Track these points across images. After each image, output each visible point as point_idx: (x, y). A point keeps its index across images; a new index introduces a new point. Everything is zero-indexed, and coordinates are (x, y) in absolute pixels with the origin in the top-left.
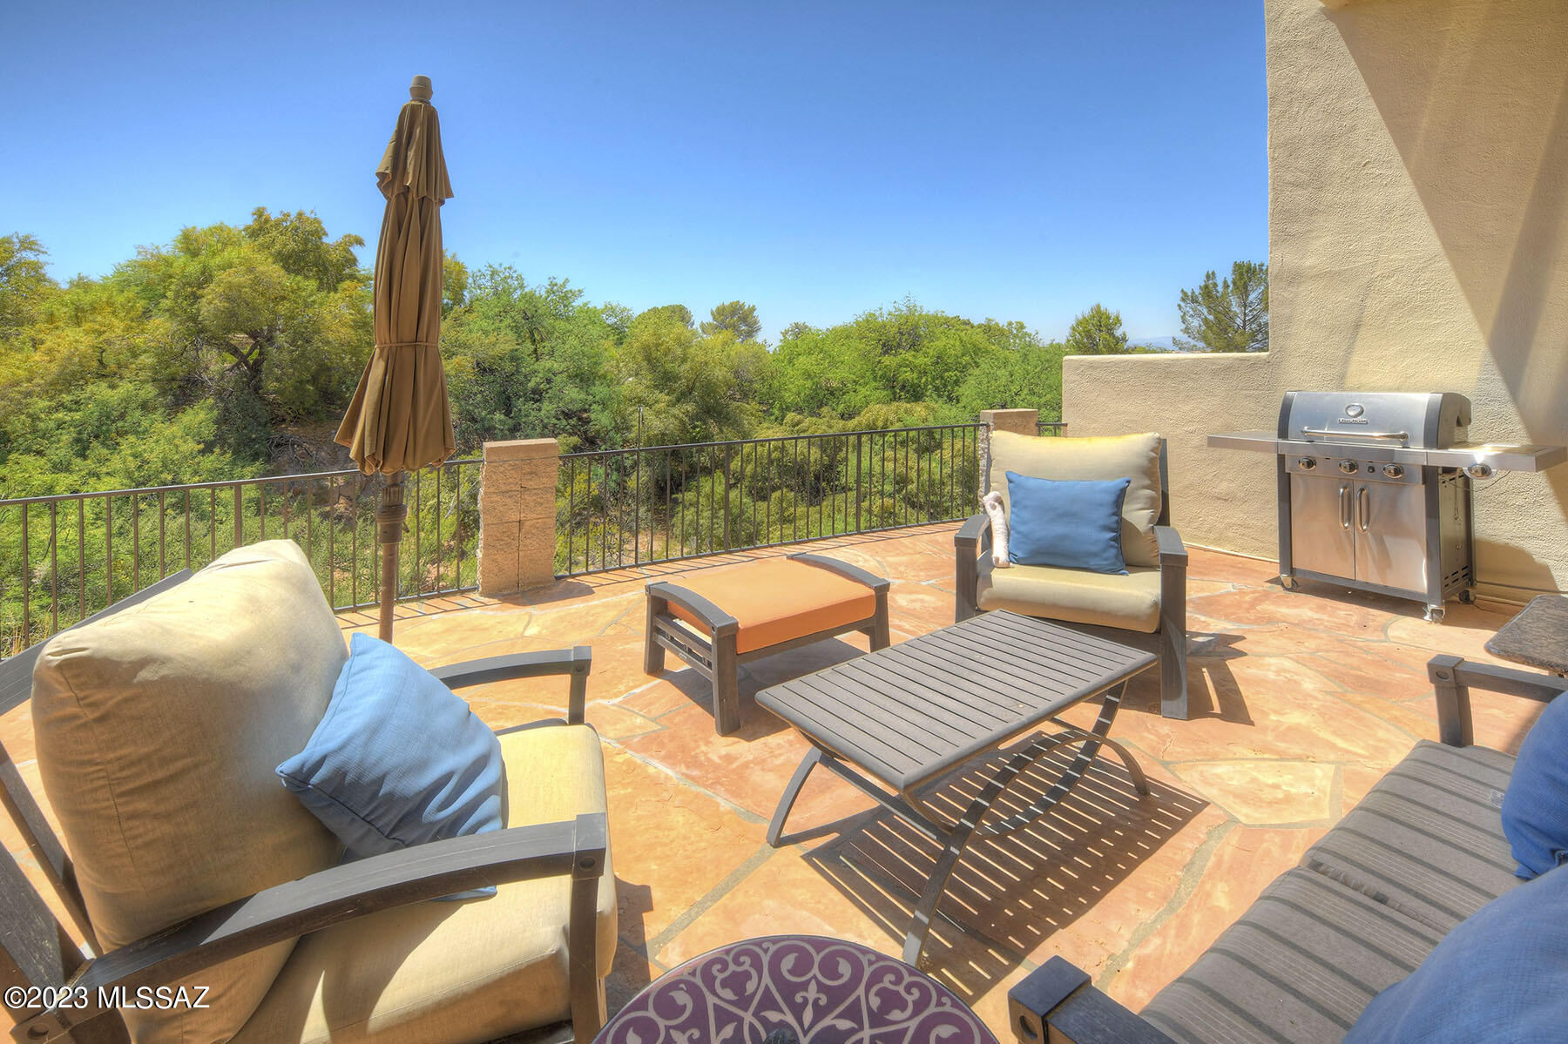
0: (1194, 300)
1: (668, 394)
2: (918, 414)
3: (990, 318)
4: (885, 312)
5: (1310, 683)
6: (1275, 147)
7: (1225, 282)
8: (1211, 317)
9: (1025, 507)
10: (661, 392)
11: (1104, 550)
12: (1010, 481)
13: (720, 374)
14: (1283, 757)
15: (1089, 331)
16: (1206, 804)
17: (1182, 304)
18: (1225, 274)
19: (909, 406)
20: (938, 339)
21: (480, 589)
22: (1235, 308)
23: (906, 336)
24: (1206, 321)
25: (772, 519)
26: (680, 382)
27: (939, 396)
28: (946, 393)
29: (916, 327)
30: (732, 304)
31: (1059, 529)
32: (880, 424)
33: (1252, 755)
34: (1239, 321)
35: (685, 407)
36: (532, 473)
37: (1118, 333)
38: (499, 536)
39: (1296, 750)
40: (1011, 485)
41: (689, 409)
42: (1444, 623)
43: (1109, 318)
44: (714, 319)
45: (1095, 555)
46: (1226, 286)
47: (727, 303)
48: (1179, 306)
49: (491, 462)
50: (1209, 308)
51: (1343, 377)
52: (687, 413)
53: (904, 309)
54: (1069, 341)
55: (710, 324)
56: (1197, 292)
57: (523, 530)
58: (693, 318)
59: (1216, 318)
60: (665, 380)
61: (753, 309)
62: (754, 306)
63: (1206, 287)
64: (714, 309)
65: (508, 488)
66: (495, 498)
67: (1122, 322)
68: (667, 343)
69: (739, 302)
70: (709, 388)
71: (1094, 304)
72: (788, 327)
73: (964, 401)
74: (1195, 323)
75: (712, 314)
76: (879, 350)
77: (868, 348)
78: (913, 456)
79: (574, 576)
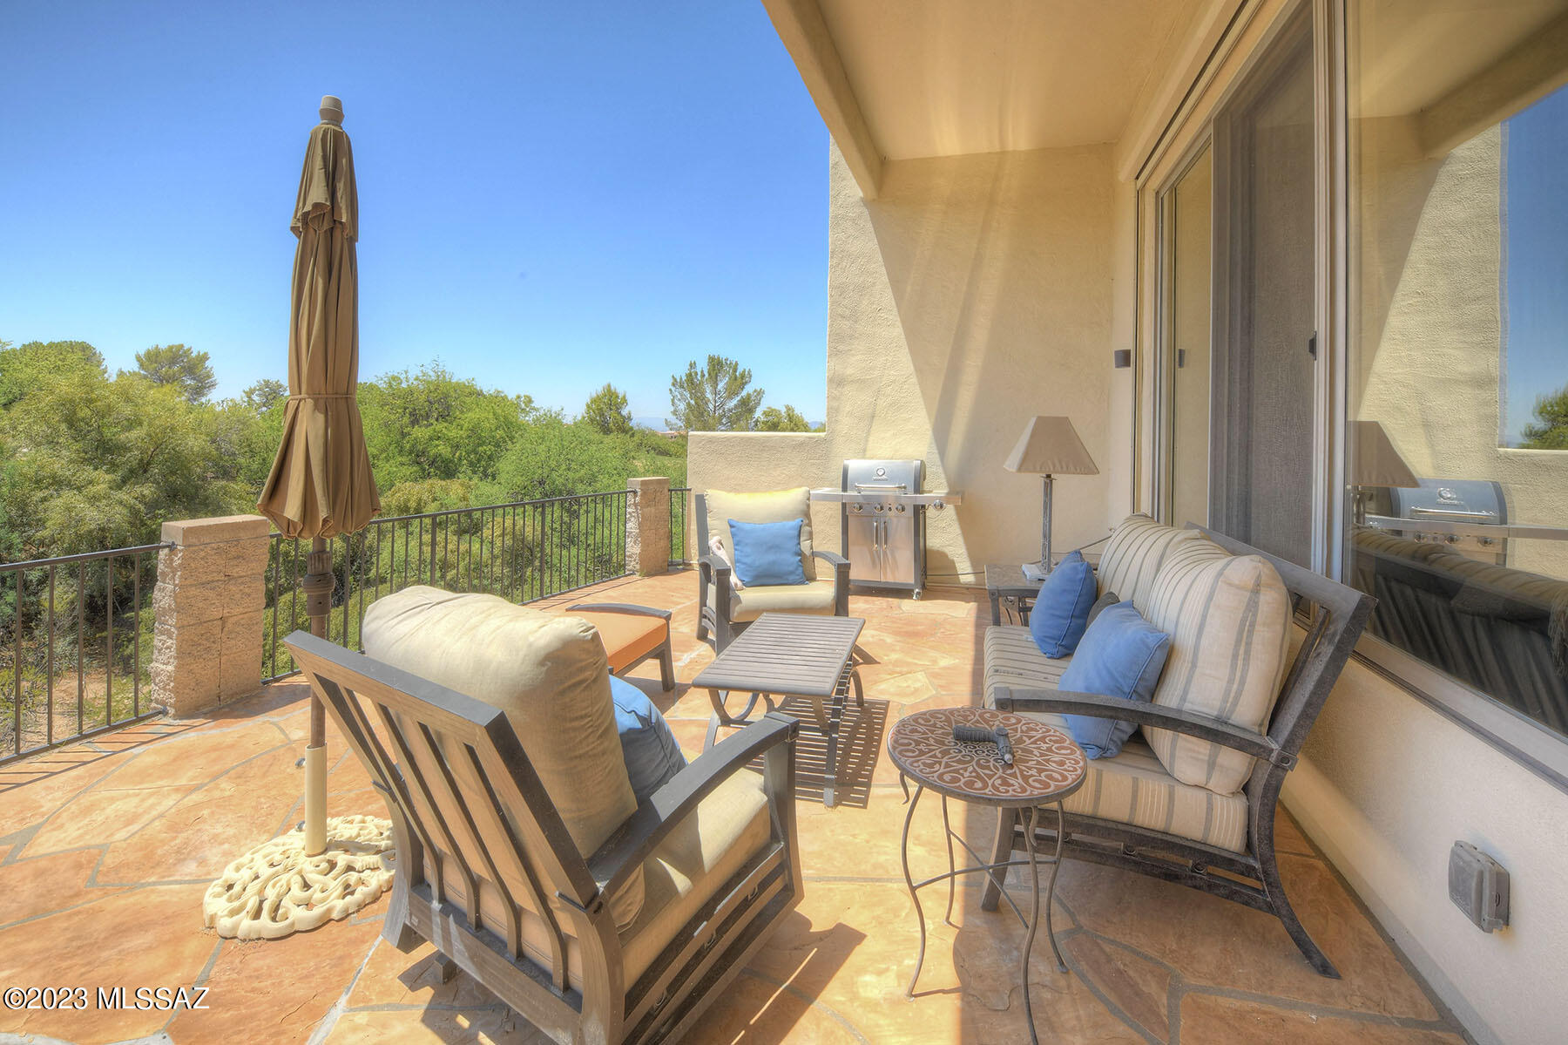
0: (682, 387)
1: (107, 472)
2: (453, 493)
3: (500, 389)
4: (412, 375)
5: (889, 639)
6: (832, 287)
7: (702, 372)
8: (693, 402)
9: (747, 544)
10: (96, 469)
11: (797, 569)
12: (732, 526)
13: (195, 443)
14: (902, 674)
15: (601, 409)
16: (889, 702)
17: (673, 389)
18: (703, 366)
19: (444, 483)
20: (469, 410)
21: (172, 711)
22: (709, 396)
23: (436, 405)
24: (689, 404)
25: (280, 628)
26: (129, 455)
27: (474, 472)
28: (482, 469)
29: (446, 396)
30: (171, 348)
31: (771, 557)
32: (413, 504)
33: (889, 677)
34: (711, 406)
35: (138, 489)
36: (238, 557)
37: (625, 412)
38: (196, 639)
39: (905, 669)
40: (733, 529)
41: (146, 492)
42: (921, 600)
43: (617, 397)
44: (142, 366)
45: (792, 573)
46: (703, 376)
47: (163, 345)
48: (670, 390)
49: (189, 546)
50: (691, 393)
51: (865, 450)
52: (141, 499)
53: (432, 373)
54: (584, 418)
55: (135, 373)
56: (684, 378)
57: (226, 629)
58: (105, 363)
59: (696, 403)
60: (103, 451)
61: (204, 358)
62: (206, 354)
63: (691, 374)
64: (142, 353)
65: (210, 578)
66: (193, 592)
67: (628, 401)
68: (107, 398)
69: (182, 346)
70: (177, 463)
71: (605, 383)
72: (254, 384)
73: (502, 478)
74: (682, 406)
75: (138, 358)
76: (406, 420)
77: (393, 417)
78: (453, 539)
79: (277, 680)
